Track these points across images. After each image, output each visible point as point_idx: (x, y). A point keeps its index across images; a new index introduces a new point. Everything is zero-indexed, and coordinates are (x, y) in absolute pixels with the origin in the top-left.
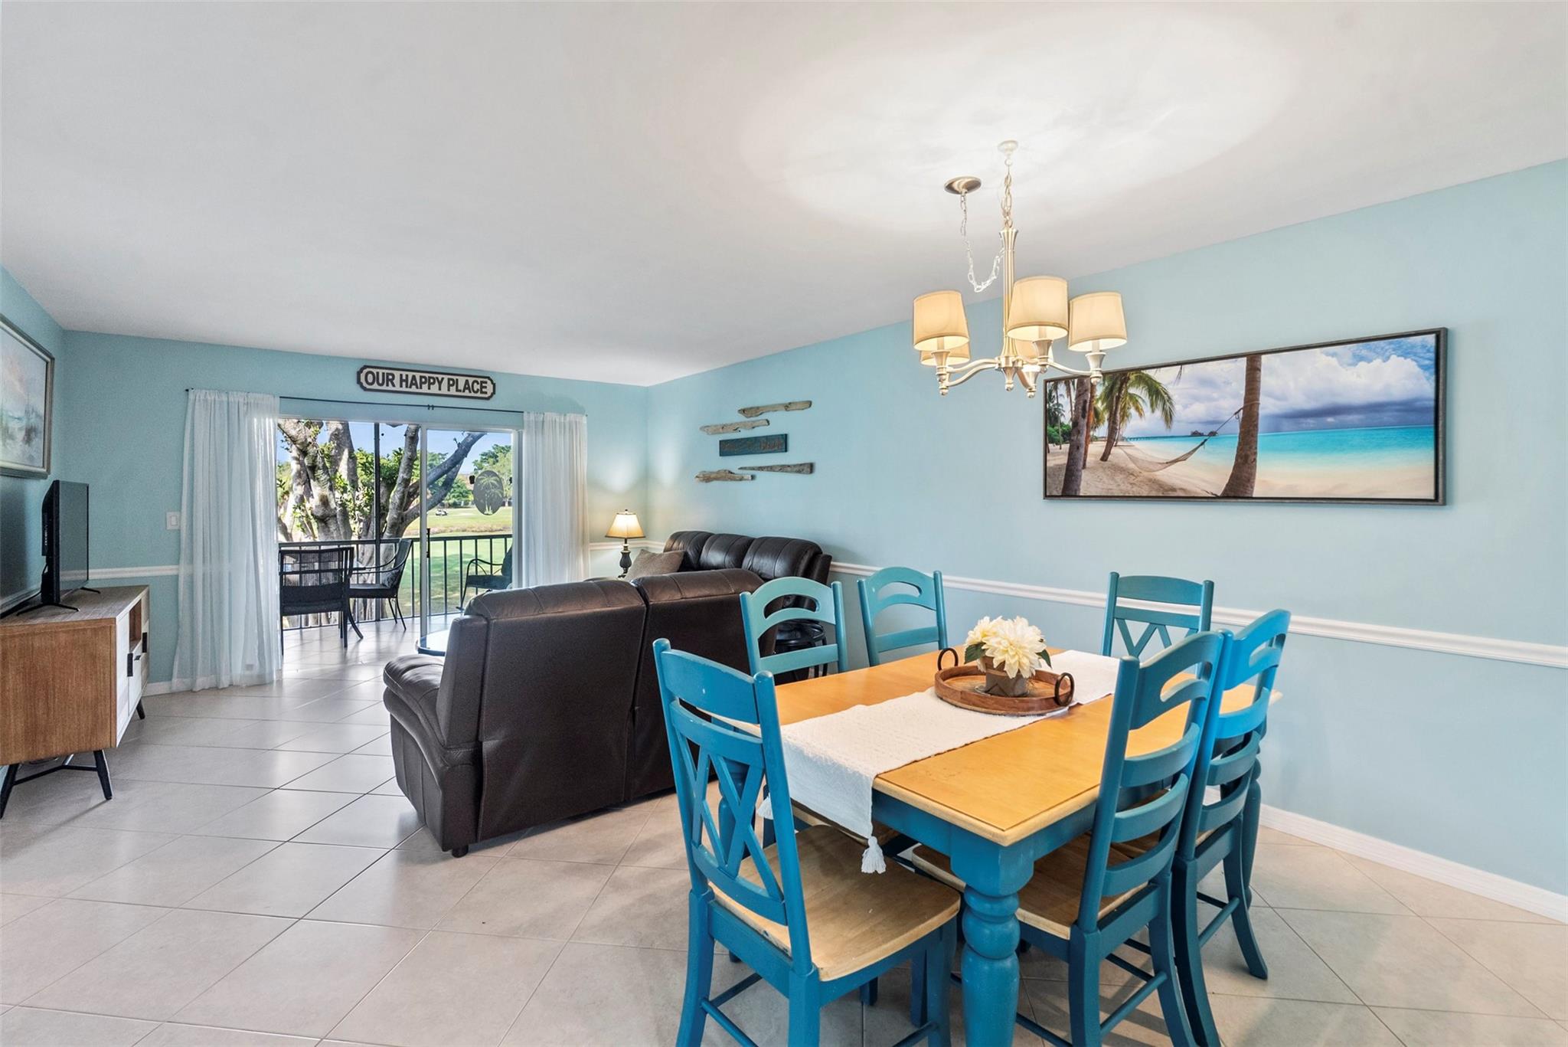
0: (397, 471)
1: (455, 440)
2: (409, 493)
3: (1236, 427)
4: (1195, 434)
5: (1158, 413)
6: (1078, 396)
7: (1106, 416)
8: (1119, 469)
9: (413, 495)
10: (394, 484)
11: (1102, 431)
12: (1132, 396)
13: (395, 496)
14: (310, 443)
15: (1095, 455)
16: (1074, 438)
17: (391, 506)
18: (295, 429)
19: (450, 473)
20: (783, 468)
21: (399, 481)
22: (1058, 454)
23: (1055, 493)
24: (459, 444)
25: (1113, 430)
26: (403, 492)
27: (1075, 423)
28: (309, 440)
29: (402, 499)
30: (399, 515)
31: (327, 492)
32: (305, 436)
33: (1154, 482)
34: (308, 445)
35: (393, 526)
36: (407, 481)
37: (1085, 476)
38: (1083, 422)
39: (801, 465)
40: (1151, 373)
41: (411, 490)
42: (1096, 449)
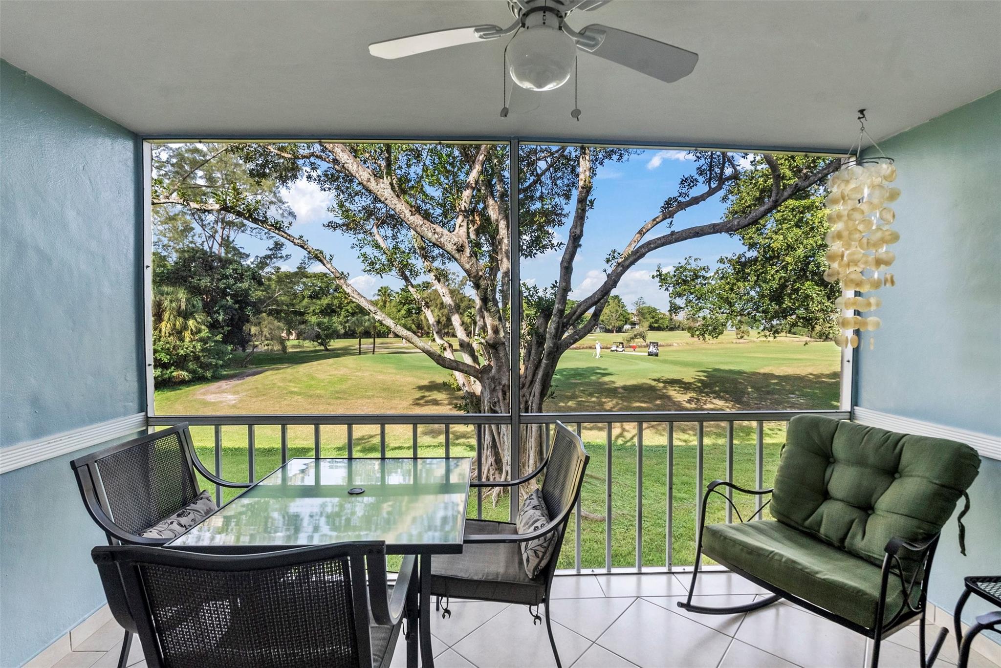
0: (553, 303)
1: (605, 271)
2: (563, 323)
9: (566, 326)
10: (551, 314)
13: (551, 326)
14: (481, 276)
17: (548, 336)
18: (468, 263)
19: (598, 304)
21: (555, 311)
24: (608, 276)
26: (558, 323)
28: (480, 273)
29: (557, 329)
30: (555, 344)
31: (497, 323)
32: (477, 270)
34: (480, 279)
35: (549, 354)
36: (561, 312)
41: (565, 320)
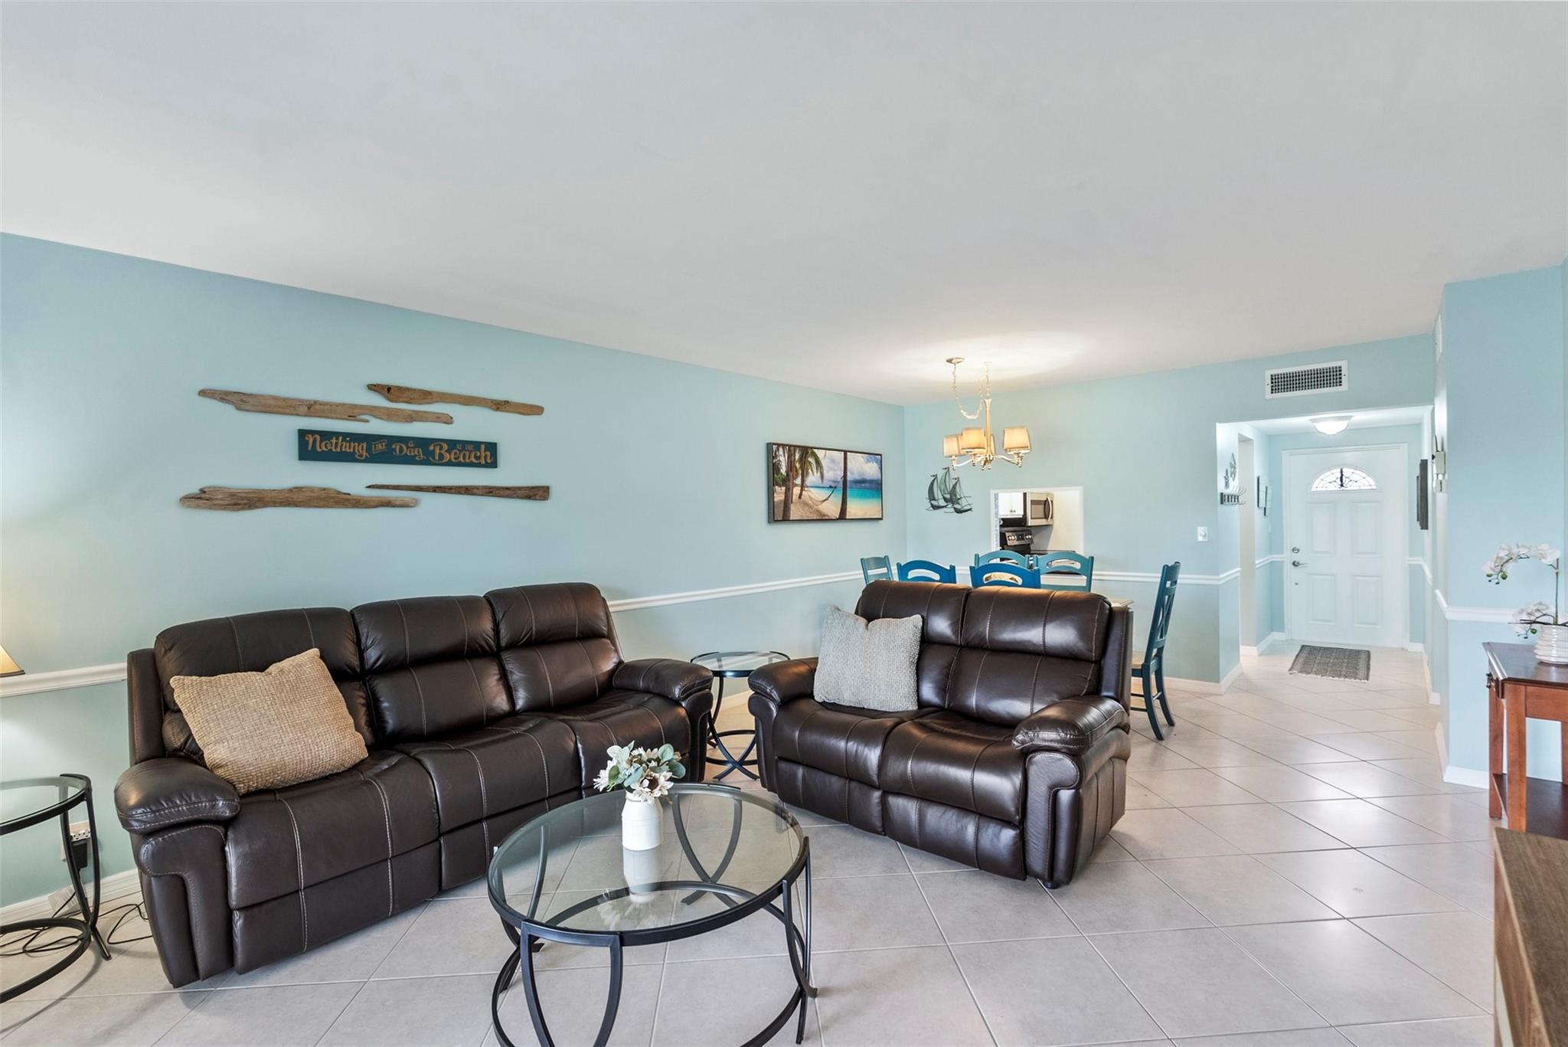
3: (841, 484)
4: (831, 487)
5: (819, 474)
6: (788, 457)
7: (800, 472)
8: (805, 504)
11: (798, 481)
12: (810, 462)
15: (796, 495)
16: (787, 483)
20: (491, 491)
22: (780, 493)
23: (779, 519)
25: (803, 481)
27: (788, 475)
33: (818, 511)
37: (793, 507)
38: (791, 474)
39: (533, 488)
40: (816, 451)
42: (796, 491)
